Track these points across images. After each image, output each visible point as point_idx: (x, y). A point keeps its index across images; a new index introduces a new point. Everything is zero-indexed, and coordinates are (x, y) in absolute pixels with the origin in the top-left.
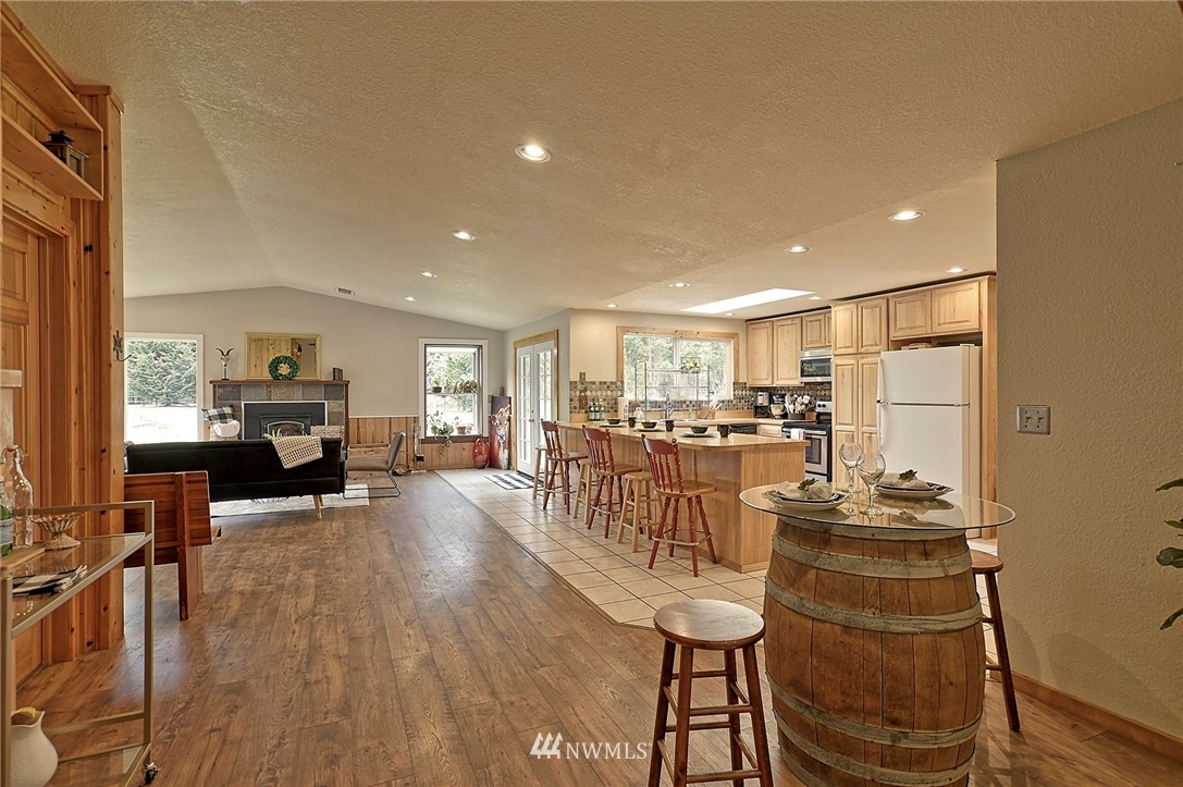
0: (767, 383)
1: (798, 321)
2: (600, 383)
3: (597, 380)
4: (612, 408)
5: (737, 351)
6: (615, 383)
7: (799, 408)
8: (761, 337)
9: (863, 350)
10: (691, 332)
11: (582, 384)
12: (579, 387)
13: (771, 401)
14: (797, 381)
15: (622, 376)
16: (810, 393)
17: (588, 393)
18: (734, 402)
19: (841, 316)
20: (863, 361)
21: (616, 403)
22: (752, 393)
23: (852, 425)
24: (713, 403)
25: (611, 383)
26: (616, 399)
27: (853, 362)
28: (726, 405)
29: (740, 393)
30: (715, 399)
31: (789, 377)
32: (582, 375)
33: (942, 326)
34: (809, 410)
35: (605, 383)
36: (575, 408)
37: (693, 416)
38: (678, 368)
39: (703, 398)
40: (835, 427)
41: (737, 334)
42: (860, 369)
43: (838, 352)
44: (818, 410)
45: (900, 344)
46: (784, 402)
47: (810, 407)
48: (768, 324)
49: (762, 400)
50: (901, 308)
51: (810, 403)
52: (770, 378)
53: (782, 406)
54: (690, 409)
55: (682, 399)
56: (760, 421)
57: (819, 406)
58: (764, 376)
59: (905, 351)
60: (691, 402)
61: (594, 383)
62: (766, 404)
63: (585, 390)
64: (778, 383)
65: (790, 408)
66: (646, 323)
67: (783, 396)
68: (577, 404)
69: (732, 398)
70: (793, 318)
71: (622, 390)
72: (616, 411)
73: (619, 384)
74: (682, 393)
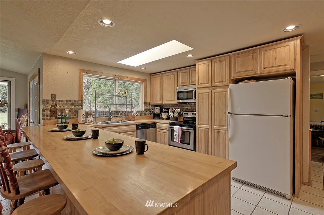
0: (160, 103)
1: (175, 73)
2: (67, 101)
3: (65, 99)
4: (75, 115)
5: (146, 87)
6: (78, 102)
7: (176, 115)
8: (157, 82)
9: (215, 85)
10: (123, 77)
11: (53, 101)
12: (51, 103)
13: (162, 111)
14: (175, 102)
15: (82, 98)
16: (180, 108)
17: (58, 107)
18: (144, 112)
19: (202, 68)
20: (215, 90)
21: (78, 113)
22: (152, 107)
23: (208, 125)
24: (134, 113)
25: (75, 101)
26: (78, 111)
27: (209, 91)
28: (140, 113)
29: (147, 107)
30: (135, 110)
31: (171, 99)
32: (53, 97)
33: (266, 69)
34: (179, 116)
35: (70, 101)
36: (47, 116)
37: (124, 119)
38: (116, 94)
39: (129, 110)
40: (198, 126)
41: (146, 80)
42: (213, 95)
43: (200, 86)
44: (184, 116)
45: (237, 81)
46: (168, 112)
47: (180, 115)
48: (160, 75)
49: (157, 111)
50: (239, 60)
51: (180, 112)
52: (161, 101)
53: (167, 114)
54: (123, 115)
55: (119, 110)
56: (157, 121)
57: (185, 114)
58: (158, 99)
59: (241, 84)
60: (123, 112)
61: (62, 101)
62: (159, 113)
63: (56, 105)
64: (165, 103)
65: (171, 114)
66: (97, 69)
67: (167, 109)
68: (49, 114)
69: (143, 110)
70: (173, 72)
71: (82, 106)
72: (78, 117)
73: (80, 102)
74: (118, 108)
